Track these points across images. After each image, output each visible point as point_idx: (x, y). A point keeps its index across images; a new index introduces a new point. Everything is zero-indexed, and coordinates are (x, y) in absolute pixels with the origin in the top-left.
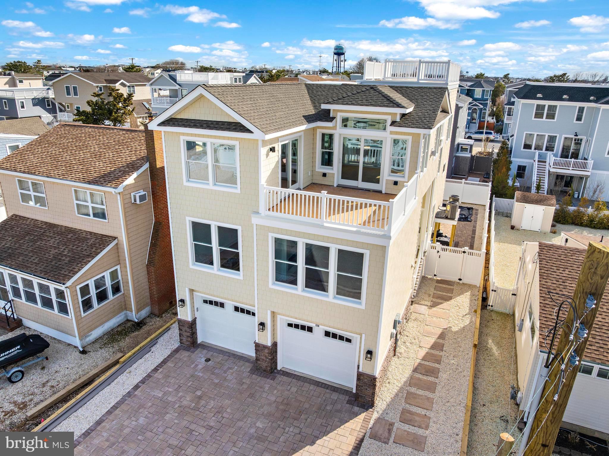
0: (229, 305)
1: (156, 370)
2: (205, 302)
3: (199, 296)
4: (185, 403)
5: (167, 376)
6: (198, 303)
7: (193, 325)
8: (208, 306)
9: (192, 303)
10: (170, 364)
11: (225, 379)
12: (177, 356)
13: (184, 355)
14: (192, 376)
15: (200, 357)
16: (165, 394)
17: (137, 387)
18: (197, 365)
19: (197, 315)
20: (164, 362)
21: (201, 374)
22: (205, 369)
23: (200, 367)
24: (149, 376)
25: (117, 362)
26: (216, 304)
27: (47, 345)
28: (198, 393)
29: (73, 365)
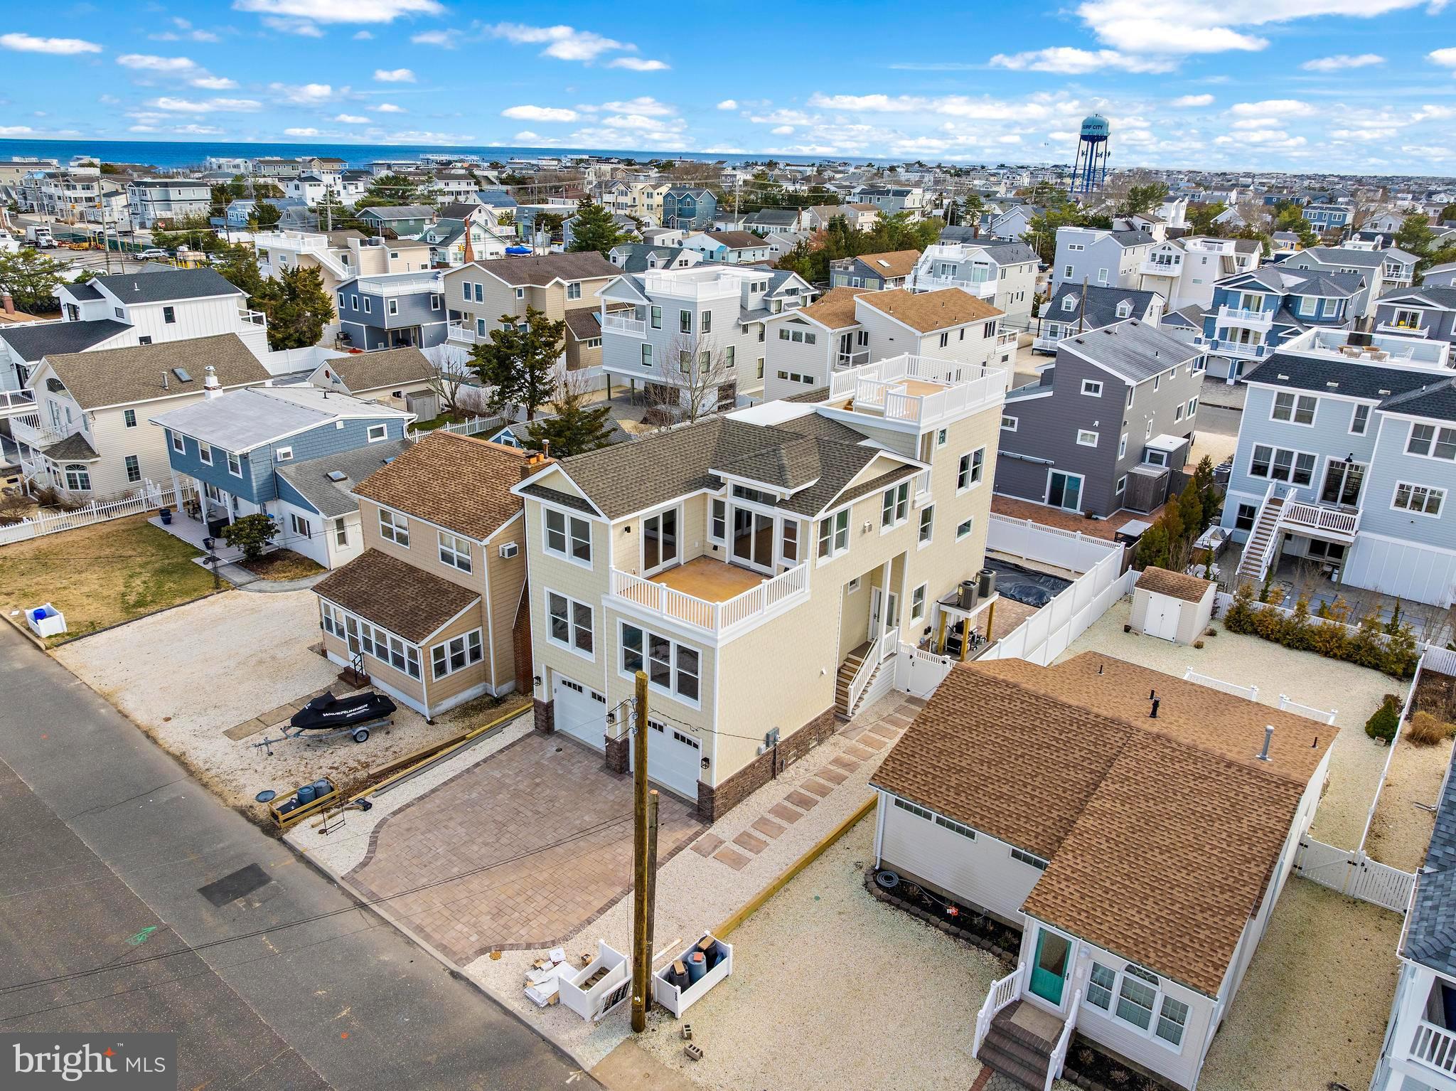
0: (586, 690)
1: (501, 751)
2: (564, 682)
3: (558, 676)
4: (521, 787)
5: (510, 760)
6: (557, 684)
7: (549, 707)
8: (566, 688)
9: (550, 682)
10: (517, 748)
12: (528, 741)
13: (535, 740)
14: (537, 763)
15: (552, 745)
16: (504, 776)
17: (477, 765)
18: (545, 754)
19: (555, 697)
20: (512, 745)
21: (546, 763)
22: (553, 758)
23: (549, 755)
24: (492, 756)
25: (463, 738)
26: (575, 686)
27: (394, 709)
28: (538, 780)
29: (416, 735)
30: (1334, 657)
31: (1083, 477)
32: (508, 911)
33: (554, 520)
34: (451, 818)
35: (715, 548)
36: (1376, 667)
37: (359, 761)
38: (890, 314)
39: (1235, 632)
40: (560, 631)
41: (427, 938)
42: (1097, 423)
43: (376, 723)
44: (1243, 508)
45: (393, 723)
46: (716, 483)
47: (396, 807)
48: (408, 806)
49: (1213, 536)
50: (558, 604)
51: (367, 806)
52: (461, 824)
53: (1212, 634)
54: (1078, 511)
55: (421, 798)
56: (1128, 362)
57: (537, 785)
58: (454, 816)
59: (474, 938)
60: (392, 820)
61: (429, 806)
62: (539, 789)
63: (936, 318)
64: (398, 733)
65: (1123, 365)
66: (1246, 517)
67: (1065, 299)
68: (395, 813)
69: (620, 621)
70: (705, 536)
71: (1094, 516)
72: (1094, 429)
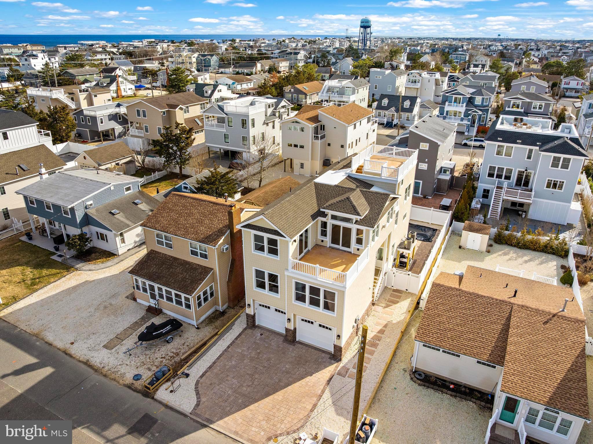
0: (273, 308)
1: (236, 339)
2: (260, 305)
3: (258, 302)
4: (252, 355)
5: (242, 342)
6: (257, 306)
7: (253, 317)
8: (261, 307)
9: (254, 306)
10: (243, 336)
11: (271, 345)
12: (246, 332)
13: (249, 331)
14: (255, 342)
15: (257, 333)
16: (243, 351)
17: (228, 347)
18: (256, 337)
19: (256, 311)
20: (240, 335)
21: (259, 342)
22: (261, 339)
23: (258, 338)
24: (233, 342)
25: (216, 334)
26: (266, 307)
27: (181, 325)
28: (258, 351)
29: (194, 335)
30: (538, 251)
31: (421, 182)
32: (272, 417)
33: (258, 239)
34: (228, 376)
35: (322, 241)
36: (553, 254)
37: (173, 352)
38: (334, 117)
39: (499, 244)
40: (261, 285)
41: (241, 437)
42: (427, 160)
43: (175, 332)
44: (485, 190)
45: (182, 331)
46: (324, 215)
47: (201, 374)
48: (206, 372)
49: (477, 203)
50: (259, 274)
51: (187, 375)
52: (233, 378)
53: (491, 246)
54: (420, 195)
55: (210, 367)
56: (436, 134)
57: (259, 353)
58: (228, 374)
59: (262, 433)
60: (201, 381)
61: (215, 371)
62: (261, 355)
63: (351, 118)
64: (186, 335)
65: (434, 135)
66: (486, 194)
67: (383, 101)
68: (201, 377)
69: (294, 281)
70: (317, 236)
71: (427, 197)
72: (426, 163)
